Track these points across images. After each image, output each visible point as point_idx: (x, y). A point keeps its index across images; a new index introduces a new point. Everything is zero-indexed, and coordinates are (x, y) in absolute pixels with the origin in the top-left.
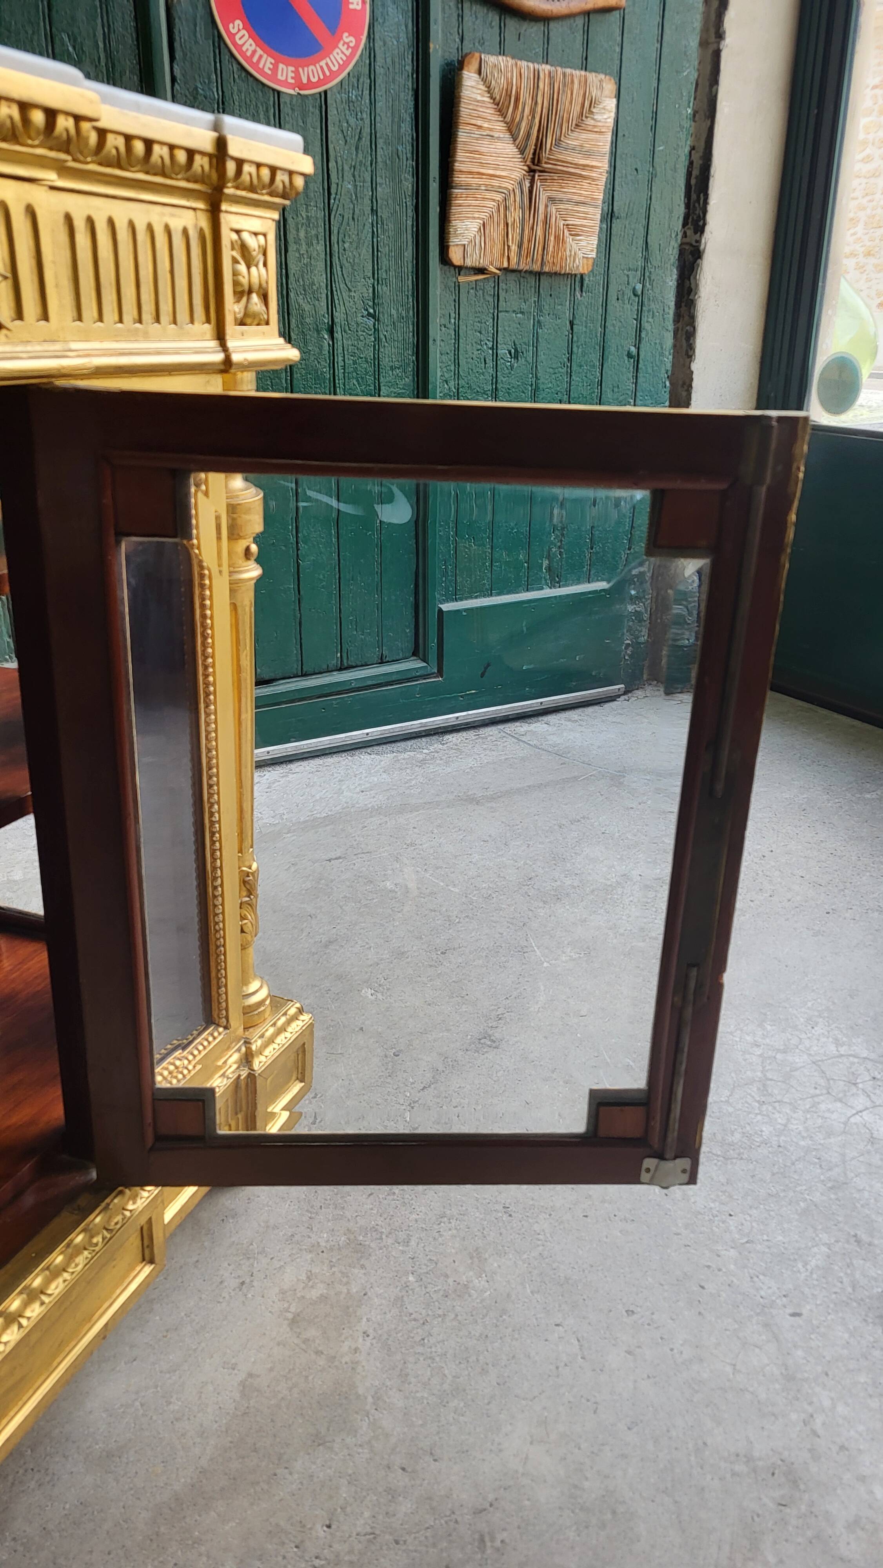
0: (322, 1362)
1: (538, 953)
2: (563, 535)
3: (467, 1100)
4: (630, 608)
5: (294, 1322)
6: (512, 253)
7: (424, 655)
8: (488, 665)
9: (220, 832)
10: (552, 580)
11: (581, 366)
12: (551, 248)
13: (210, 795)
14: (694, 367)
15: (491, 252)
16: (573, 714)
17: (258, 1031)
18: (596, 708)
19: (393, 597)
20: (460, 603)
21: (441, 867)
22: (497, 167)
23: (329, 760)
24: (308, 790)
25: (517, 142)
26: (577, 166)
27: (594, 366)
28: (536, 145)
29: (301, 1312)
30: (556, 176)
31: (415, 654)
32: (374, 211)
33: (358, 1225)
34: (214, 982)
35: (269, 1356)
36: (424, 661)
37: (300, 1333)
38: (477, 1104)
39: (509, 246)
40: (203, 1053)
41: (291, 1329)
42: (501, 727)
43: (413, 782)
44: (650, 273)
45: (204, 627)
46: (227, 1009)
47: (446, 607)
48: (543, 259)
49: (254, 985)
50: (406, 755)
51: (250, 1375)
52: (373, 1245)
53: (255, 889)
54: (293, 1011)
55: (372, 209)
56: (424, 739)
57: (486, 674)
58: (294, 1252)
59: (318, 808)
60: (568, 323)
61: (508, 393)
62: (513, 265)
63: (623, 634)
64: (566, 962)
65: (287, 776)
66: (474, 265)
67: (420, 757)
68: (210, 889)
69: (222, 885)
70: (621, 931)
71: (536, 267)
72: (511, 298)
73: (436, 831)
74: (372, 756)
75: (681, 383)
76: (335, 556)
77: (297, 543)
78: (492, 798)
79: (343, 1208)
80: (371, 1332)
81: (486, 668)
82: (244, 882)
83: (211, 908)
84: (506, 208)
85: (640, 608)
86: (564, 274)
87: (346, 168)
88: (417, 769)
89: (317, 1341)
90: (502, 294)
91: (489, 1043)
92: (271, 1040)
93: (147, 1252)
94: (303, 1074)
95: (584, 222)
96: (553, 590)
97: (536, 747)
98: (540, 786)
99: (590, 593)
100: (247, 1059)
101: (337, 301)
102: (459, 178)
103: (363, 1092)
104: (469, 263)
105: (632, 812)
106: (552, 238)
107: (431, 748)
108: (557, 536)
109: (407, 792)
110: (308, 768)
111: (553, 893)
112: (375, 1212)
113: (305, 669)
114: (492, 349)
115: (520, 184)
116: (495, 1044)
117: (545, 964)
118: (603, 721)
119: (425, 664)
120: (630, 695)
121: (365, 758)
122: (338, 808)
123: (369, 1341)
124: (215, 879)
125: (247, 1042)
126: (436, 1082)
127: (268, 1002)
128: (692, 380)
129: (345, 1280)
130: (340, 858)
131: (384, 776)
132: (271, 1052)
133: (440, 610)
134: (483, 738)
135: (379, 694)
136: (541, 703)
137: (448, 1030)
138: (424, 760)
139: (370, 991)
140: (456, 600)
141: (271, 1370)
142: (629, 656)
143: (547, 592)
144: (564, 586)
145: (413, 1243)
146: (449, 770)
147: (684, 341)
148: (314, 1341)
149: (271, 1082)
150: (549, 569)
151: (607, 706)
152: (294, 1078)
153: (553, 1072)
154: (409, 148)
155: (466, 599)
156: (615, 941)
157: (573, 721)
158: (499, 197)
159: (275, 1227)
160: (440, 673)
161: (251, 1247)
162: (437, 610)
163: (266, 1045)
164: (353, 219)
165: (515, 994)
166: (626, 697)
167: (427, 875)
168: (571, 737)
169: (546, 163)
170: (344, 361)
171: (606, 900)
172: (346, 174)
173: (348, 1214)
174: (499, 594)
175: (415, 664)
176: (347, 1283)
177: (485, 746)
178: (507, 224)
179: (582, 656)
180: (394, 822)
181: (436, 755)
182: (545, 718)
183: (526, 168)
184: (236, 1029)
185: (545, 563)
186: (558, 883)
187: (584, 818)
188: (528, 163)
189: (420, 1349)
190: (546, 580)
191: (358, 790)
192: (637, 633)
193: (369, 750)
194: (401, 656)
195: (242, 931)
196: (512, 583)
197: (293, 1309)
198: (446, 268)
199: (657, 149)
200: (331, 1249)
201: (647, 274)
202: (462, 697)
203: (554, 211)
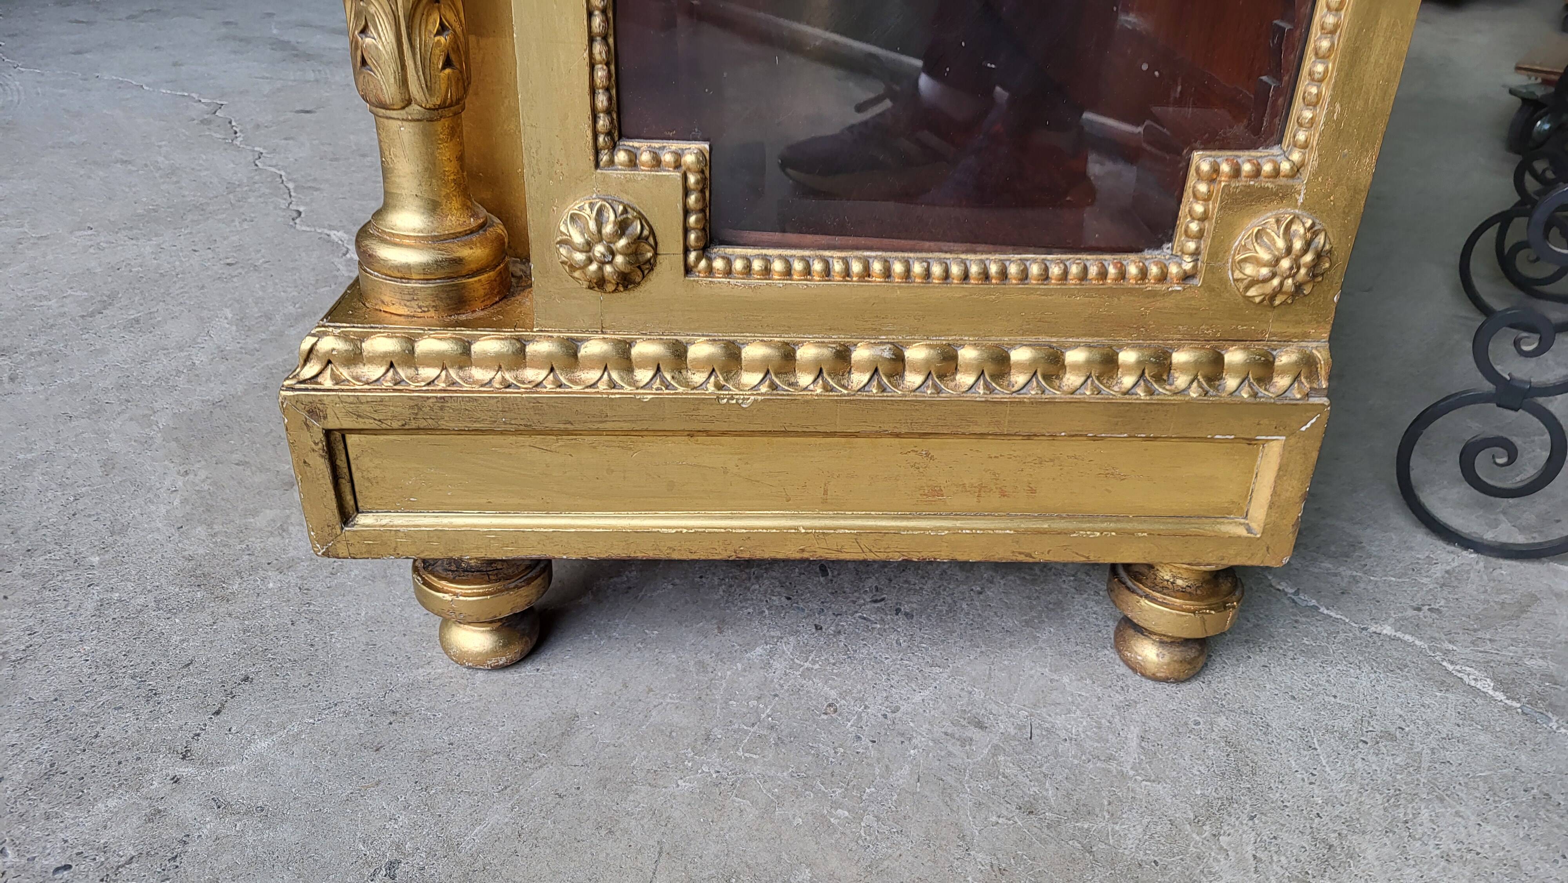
79: (247, 631)
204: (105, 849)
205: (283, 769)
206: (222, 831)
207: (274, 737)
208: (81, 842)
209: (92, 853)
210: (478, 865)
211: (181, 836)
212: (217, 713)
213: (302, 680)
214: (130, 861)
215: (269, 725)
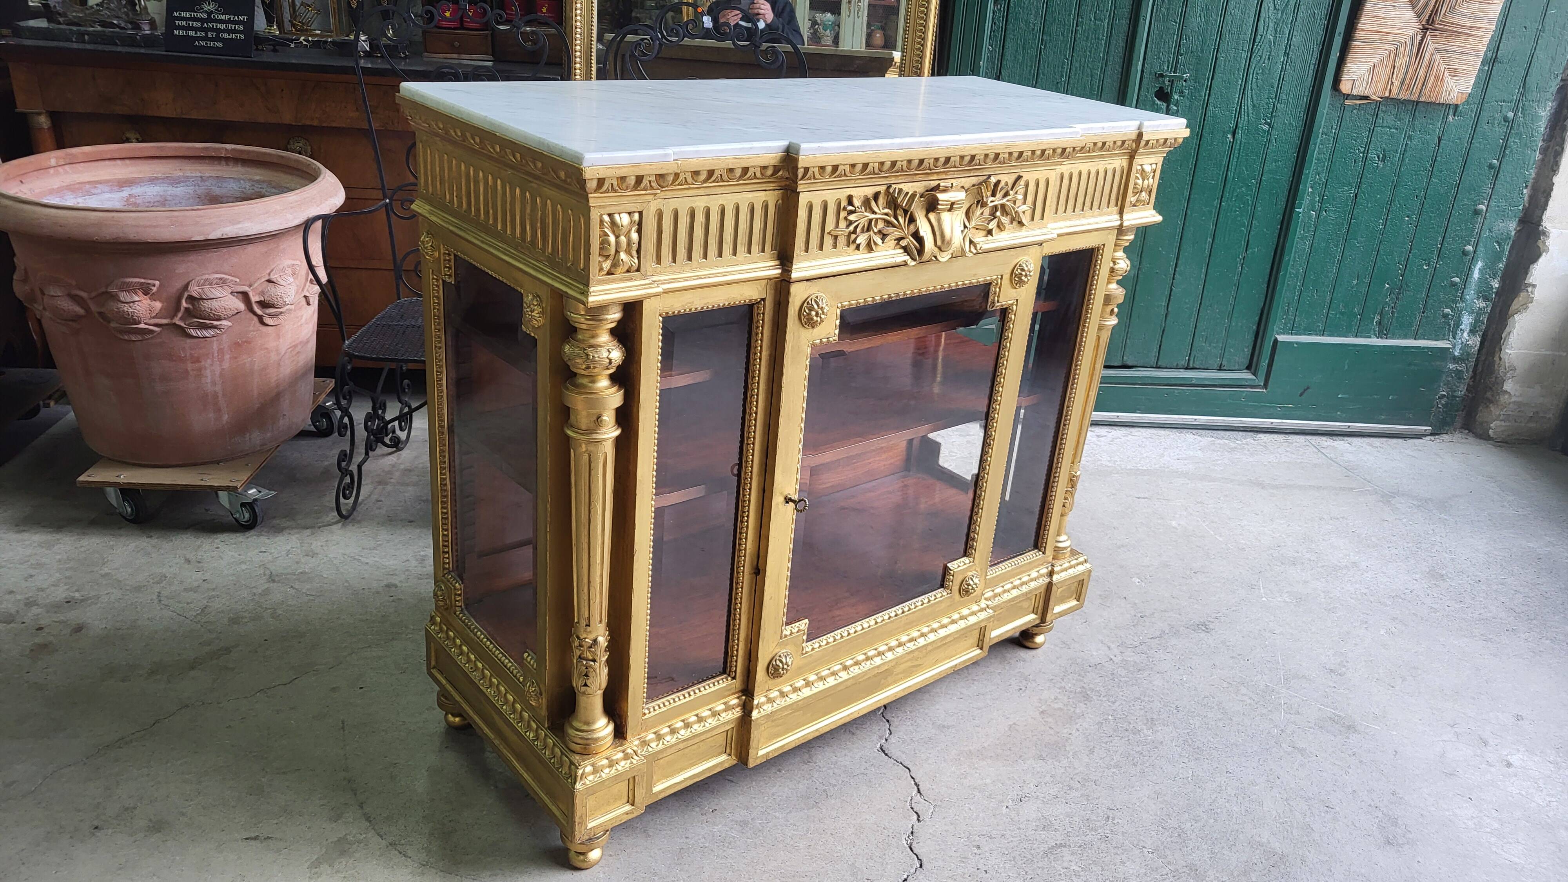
0: (1052, 732)
1: (1262, 591)
2: (1398, 298)
3: (1176, 652)
4: (1452, 366)
6: (1394, 87)
7: (1255, 371)
8: (1308, 388)
9: (1064, 449)
10: (1381, 332)
11: (1441, 172)
12: (1430, 85)
13: (1064, 430)
14: (1556, 180)
15: (1376, 85)
16: (1377, 441)
17: (1060, 562)
18: (1400, 440)
19: (1240, 324)
20: (1294, 337)
21: (1216, 522)
22: (1394, 27)
23: (1161, 432)
24: (1140, 449)
25: (1416, 9)
26: (1465, 27)
27: (1455, 173)
28: (1432, 11)
30: (1445, 34)
31: (1248, 368)
32: (1286, 54)
34: (1043, 527)
36: (1254, 375)
38: (1182, 655)
39: (1392, 83)
40: (1029, 561)
42: (1309, 437)
43: (1219, 462)
44: (1524, 105)
45: (1080, 345)
46: (1046, 543)
47: (1280, 338)
48: (1421, 92)
49: (1063, 538)
50: (1221, 442)
51: (1014, 724)
52: (1094, 697)
53: (1076, 485)
54: (1081, 559)
55: (1285, 53)
56: (1241, 433)
57: (1305, 395)
59: (1142, 462)
60: (1436, 138)
61: (1371, 187)
62: (1394, 95)
63: (1439, 386)
64: (1280, 601)
65: (1127, 436)
66: (1359, 94)
67: (1233, 445)
68: (1052, 478)
69: (1058, 477)
70: (1332, 595)
71: (1414, 98)
72: (1388, 118)
73: (1222, 498)
74: (1195, 437)
75: (1542, 190)
76: (1201, 287)
77: (1174, 274)
78: (1276, 487)
80: (1080, 730)
81: (1305, 390)
82: (1071, 480)
83: (1050, 487)
84: (1396, 55)
85: (1461, 367)
86: (1439, 104)
87: (1271, 25)
88: (1226, 453)
90: (1381, 114)
91: (1204, 629)
92: (1065, 570)
93: (980, 642)
94: (1080, 597)
95: (1464, 67)
96: (1380, 340)
97: (1331, 459)
98: (1319, 488)
99: (1413, 347)
100: (1051, 574)
101: (1243, 113)
102: (1359, 34)
104: (1355, 92)
105: (1386, 523)
106: (1432, 78)
107: (1244, 441)
108: (1392, 299)
109: (1212, 467)
110: (1144, 434)
111: (1292, 559)
113: (1159, 363)
114: (1364, 153)
115: (1413, 40)
116: (1207, 630)
117: (1264, 599)
118: (1400, 452)
119: (1254, 378)
120: (1437, 437)
121: (1189, 437)
122: (1157, 466)
123: (1078, 733)
124: (1056, 473)
125: (1053, 566)
126: (1161, 637)
127: (1069, 549)
128: (1552, 190)
130: (1146, 498)
131: (1199, 452)
132: (1064, 575)
133: (1276, 341)
134: (1289, 443)
135: (1212, 392)
136: (1349, 427)
137: (1180, 614)
138: (1235, 448)
139: (1138, 580)
140: (1292, 334)
142: (1443, 405)
143: (1374, 341)
144: (1391, 338)
145: (1117, 704)
146: (1251, 459)
147: (1552, 158)
149: (1061, 592)
150: (1380, 323)
151: (1411, 441)
152: (1074, 597)
153: (1239, 655)
154: (1324, 11)
155: (1300, 334)
156: (1323, 600)
157: (1373, 447)
158: (1392, 48)
160: (1265, 386)
162: (1273, 339)
163: (1062, 571)
164: (1269, 58)
165: (1234, 608)
166: (1432, 438)
167: (1204, 525)
168: (1365, 459)
169: (1438, 24)
170: (1239, 154)
171: (1331, 574)
172: (1270, 29)
174: (1329, 336)
175: (1247, 376)
177: (1288, 449)
178: (1394, 67)
179: (1395, 397)
180: (1194, 485)
181: (1246, 446)
182: (1350, 439)
183: (1421, 27)
184: (1049, 556)
185: (1377, 318)
186: (1300, 554)
187: (1343, 518)
188: (1423, 23)
189: (1104, 745)
190: (1375, 331)
191: (1175, 457)
192: (1454, 387)
193: (1194, 431)
194: (1237, 367)
195: (1064, 506)
196: (1343, 329)
198: (1337, 93)
199: (1548, 12)
200: (1071, 692)
201: (1521, 105)
202: (1280, 407)
203: (1438, 58)
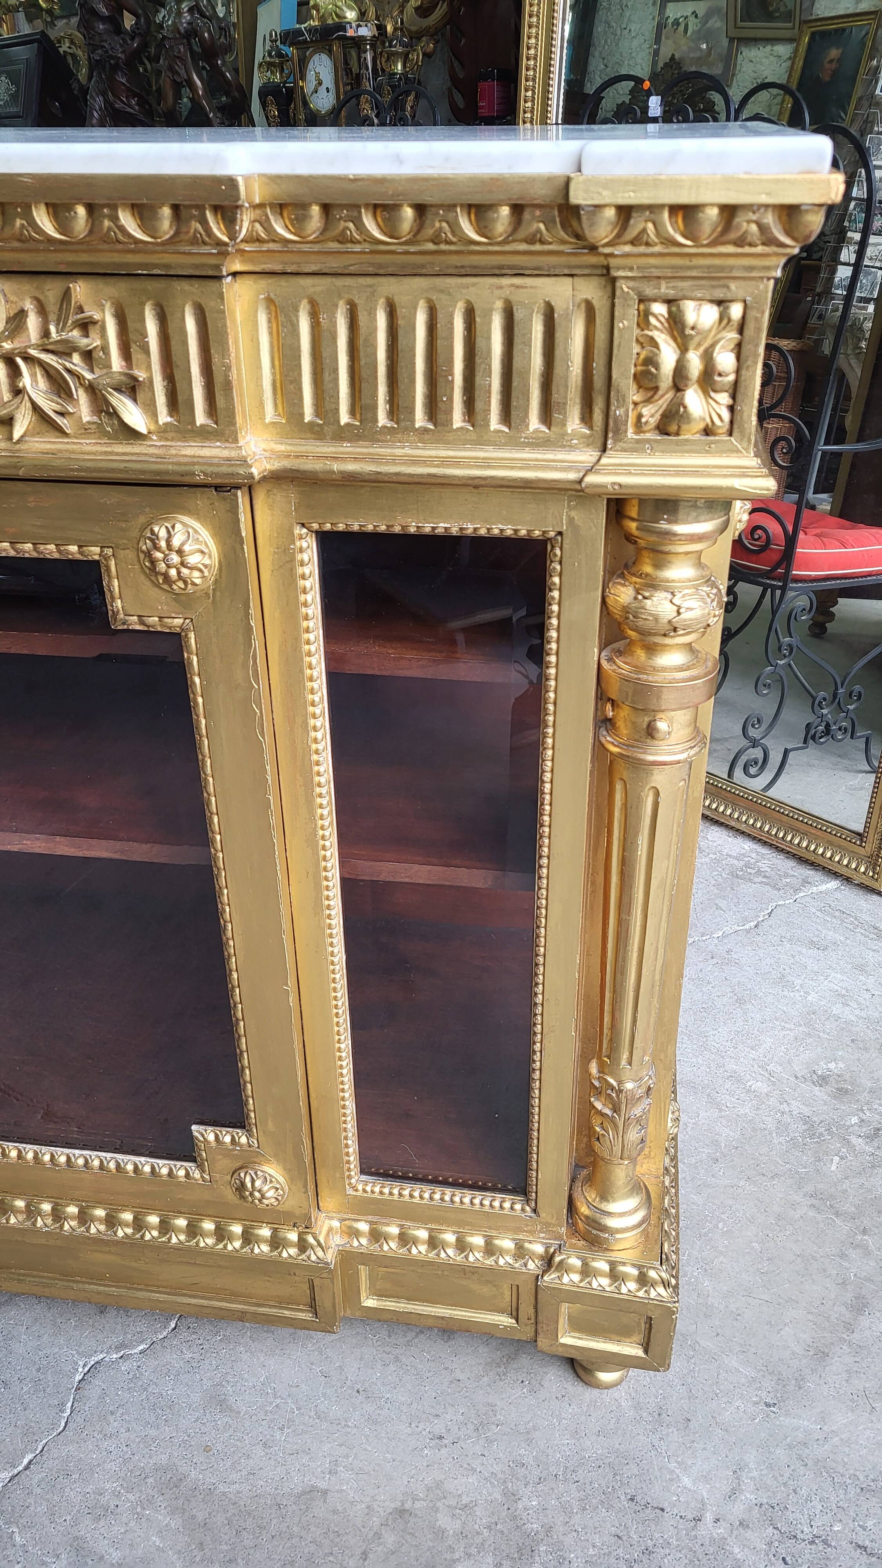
5: (401, 1512)
29: (416, 1515)
33: (561, 1538)
35: (352, 1503)
37: (387, 1525)
41: (391, 1513)
58: (500, 1475)
79: (584, 1509)
89: (380, 1549)
103: (810, 1463)
112: (591, 1552)
129: (473, 1550)
141: (335, 1512)
148: (379, 1545)
159: (529, 1441)
161: (494, 1427)
173: (576, 1519)
176: (469, 1555)
197: (418, 1505)
204: (770, 1544)
205: (704, 1467)
206: (752, 1487)
207: (680, 1475)
208: (766, 1558)
209: (773, 1549)
210: (764, 1369)
211: (757, 1508)
212: (662, 1510)
213: (633, 1467)
214: (777, 1528)
215: (671, 1480)
